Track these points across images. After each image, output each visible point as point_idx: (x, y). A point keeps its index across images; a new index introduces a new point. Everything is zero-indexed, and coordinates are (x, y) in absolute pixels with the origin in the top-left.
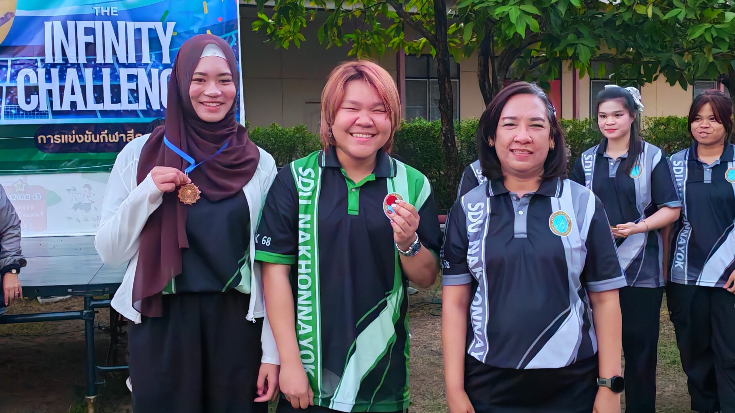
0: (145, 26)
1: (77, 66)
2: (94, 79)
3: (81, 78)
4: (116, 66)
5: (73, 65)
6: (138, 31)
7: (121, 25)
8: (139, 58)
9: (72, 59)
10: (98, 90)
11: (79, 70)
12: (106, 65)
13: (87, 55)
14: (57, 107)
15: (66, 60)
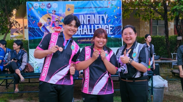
0: (101, 15)
1: (86, 25)
2: (90, 27)
3: (87, 27)
4: (95, 24)
5: (85, 24)
6: (100, 16)
7: (96, 15)
8: (99, 22)
9: (85, 23)
10: (91, 30)
11: (87, 25)
12: (92, 24)
13: (88, 22)
14: (82, 34)
15: (84, 23)
